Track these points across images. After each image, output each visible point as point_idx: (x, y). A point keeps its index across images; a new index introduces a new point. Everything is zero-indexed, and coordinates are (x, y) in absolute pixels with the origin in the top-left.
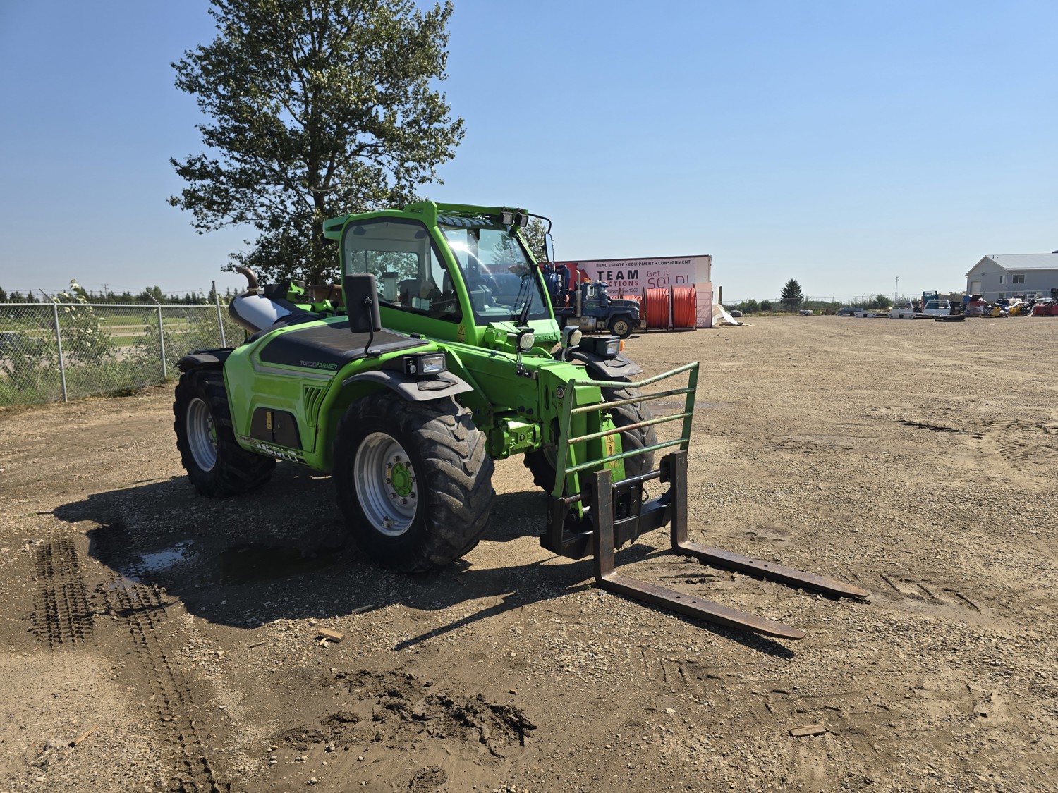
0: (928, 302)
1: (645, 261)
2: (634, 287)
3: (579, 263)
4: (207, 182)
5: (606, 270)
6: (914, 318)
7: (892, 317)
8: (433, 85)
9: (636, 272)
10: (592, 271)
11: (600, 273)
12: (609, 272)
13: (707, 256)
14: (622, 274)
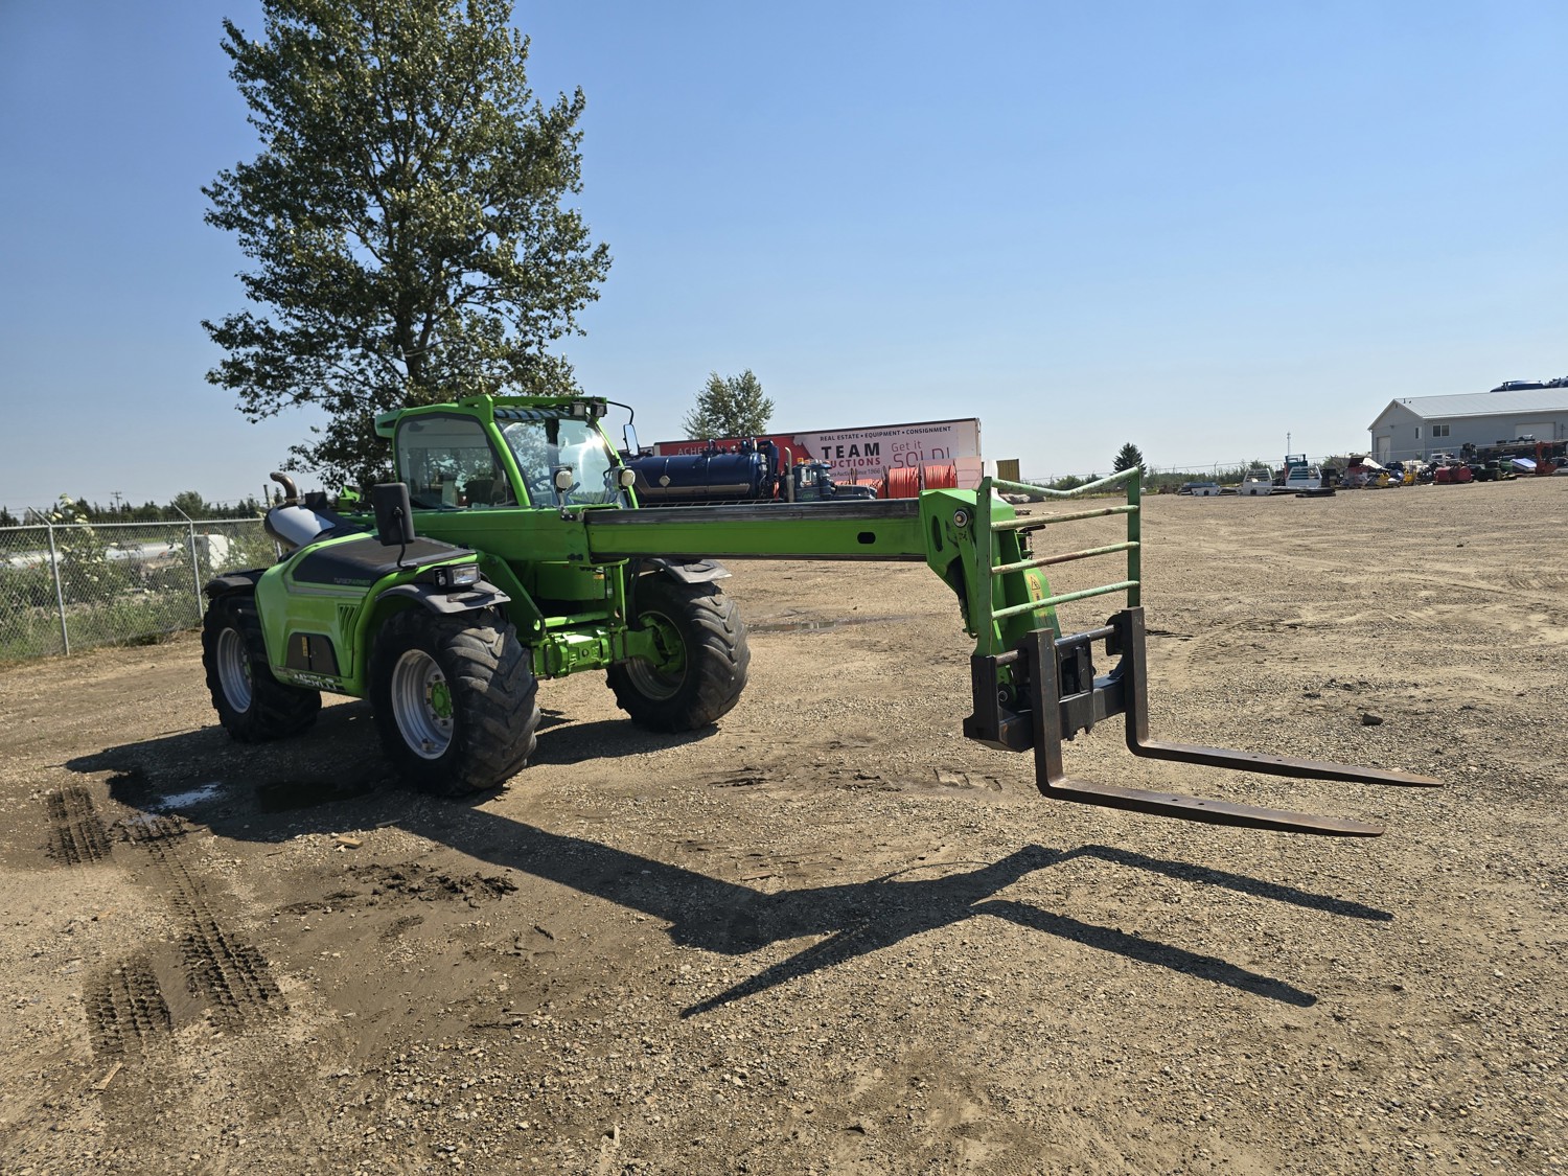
0: (1292, 470)
1: (887, 430)
2: (875, 466)
3: (796, 436)
4: (255, 349)
5: (833, 444)
6: (1271, 494)
7: (1241, 494)
8: (566, 202)
9: (876, 445)
10: (814, 447)
11: (826, 449)
12: (838, 448)
13: (974, 419)
14: (856, 449)
